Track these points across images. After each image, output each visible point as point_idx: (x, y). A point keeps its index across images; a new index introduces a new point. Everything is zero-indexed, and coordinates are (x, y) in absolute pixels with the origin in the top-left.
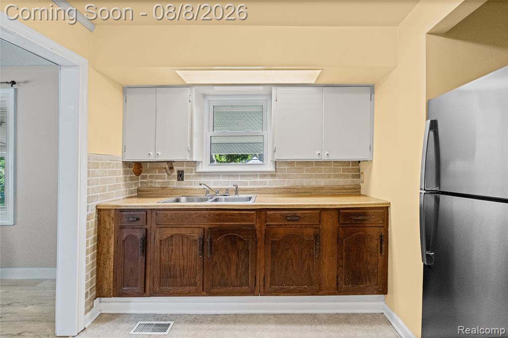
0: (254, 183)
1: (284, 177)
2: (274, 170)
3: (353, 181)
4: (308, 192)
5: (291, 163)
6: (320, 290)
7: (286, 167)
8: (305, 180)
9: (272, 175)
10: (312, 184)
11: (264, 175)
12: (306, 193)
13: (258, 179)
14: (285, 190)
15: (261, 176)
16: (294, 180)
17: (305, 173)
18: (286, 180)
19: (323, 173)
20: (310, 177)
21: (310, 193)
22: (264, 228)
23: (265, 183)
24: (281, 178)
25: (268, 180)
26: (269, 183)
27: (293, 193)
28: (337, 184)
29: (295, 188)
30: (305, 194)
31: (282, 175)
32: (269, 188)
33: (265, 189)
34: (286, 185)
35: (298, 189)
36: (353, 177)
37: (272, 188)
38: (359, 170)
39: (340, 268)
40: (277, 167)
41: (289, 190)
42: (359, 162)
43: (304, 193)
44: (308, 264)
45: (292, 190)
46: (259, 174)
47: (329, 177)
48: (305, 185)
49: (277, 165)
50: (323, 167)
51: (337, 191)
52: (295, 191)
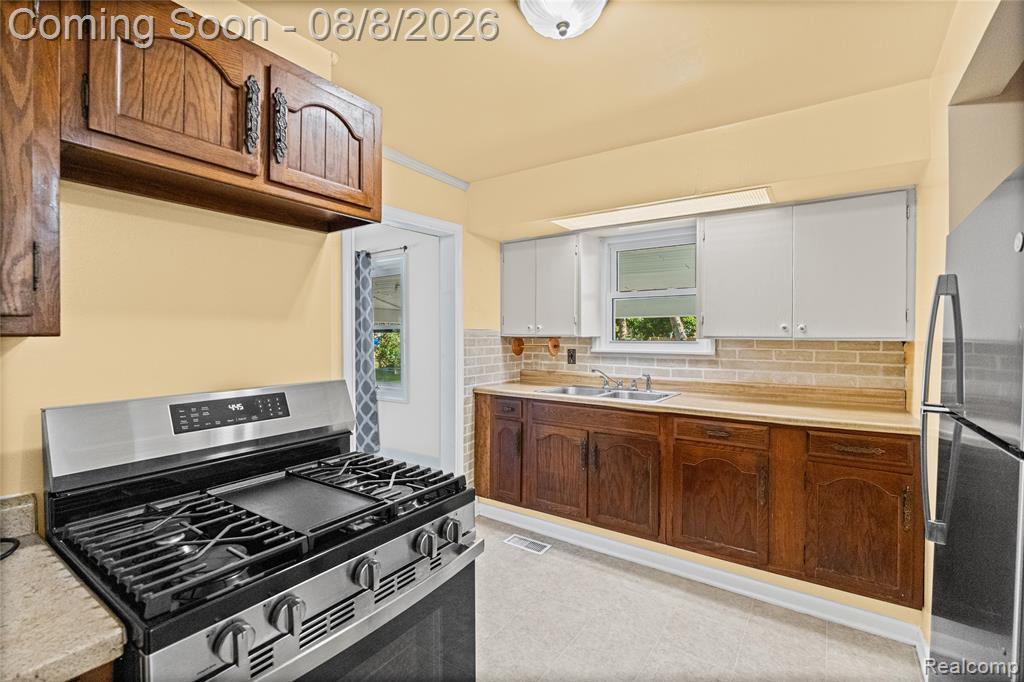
0: (680, 373)
1: (733, 365)
2: (713, 352)
3: (889, 382)
4: (780, 395)
5: (746, 342)
6: (769, 561)
7: (737, 349)
8: (774, 373)
9: (711, 361)
10: (790, 381)
11: (695, 360)
12: (776, 396)
13: (687, 368)
14: (733, 388)
15: (691, 362)
16: (752, 371)
17: (774, 360)
18: (737, 371)
19: (814, 362)
20: (787, 367)
21: (784, 397)
22: (672, 443)
23: (699, 374)
24: (726, 368)
25: (703, 369)
26: (705, 374)
27: (749, 395)
28: (847, 385)
29: (752, 387)
30: (774, 399)
31: (729, 362)
32: (704, 384)
33: (698, 383)
34: (736, 380)
35: (759, 388)
36: (888, 371)
37: (710, 384)
38: (905, 359)
39: (810, 533)
40: (720, 348)
41: (741, 389)
42: (904, 343)
43: (772, 396)
44: (747, 514)
45: (747, 389)
46: (688, 358)
47: (828, 369)
48: (774, 381)
49: (720, 345)
50: (814, 351)
51: (846, 398)
52: (753, 391)
